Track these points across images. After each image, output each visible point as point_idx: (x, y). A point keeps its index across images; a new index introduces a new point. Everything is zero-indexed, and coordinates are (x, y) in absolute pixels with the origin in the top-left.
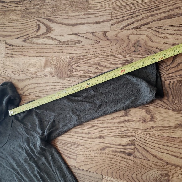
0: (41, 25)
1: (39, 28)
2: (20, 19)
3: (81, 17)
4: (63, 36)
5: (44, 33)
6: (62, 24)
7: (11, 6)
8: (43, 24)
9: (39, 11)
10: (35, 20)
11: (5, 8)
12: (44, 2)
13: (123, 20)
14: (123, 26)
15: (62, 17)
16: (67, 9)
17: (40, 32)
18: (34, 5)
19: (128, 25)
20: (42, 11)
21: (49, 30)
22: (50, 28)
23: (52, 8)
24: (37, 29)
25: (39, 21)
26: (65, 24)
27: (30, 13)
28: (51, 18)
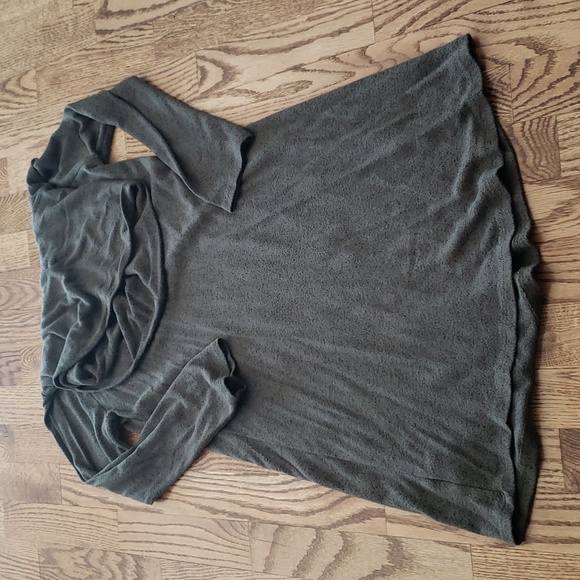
0: (209, 66)
1: (204, 73)
2: (155, 62)
3: (301, 26)
4: (264, 80)
5: (217, 84)
6: (259, 52)
7: (125, 37)
8: (214, 62)
9: (200, 35)
10: (191, 58)
11: (110, 45)
12: (209, 11)
13: (401, 13)
14: (401, 26)
15: (256, 37)
16: (266, 16)
17: (209, 84)
18: (185, 23)
19: (413, 20)
20: (206, 33)
21: (228, 73)
22: (231, 68)
23: (231, 22)
24: (200, 77)
25: (203, 58)
26: (266, 52)
27: (176, 44)
28: (231, 45)
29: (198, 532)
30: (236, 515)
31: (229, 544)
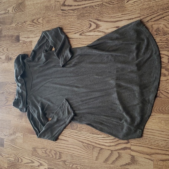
0: (92, 23)
1: (91, 25)
2: (77, 20)
3: (120, 16)
4: (108, 29)
5: (94, 29)
6: (107, 22)
7: (69, 12)
8: (94, 23)
9: (90, 15)
10: (87, 21)
11: (65, 14)
12: (94, 9)
13: (148, 16)
14: (148, 20)
15: (106, 17)
16: (110, 12)
17: (92, 28)
18: (86, 11)
19: (151, 19)
20: (92, 14)
21: (98, 26)
22: (98, 25)
23: (100, 12)
24: (89, 26)
25: (91, 21)
26: (109, 22)
27: (83, 16)
28: (99, 19)
29: (78, 148)
30: (89, 144)
31: (86, 152)
